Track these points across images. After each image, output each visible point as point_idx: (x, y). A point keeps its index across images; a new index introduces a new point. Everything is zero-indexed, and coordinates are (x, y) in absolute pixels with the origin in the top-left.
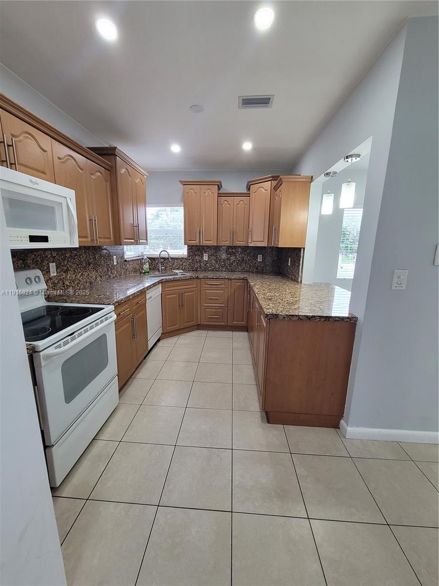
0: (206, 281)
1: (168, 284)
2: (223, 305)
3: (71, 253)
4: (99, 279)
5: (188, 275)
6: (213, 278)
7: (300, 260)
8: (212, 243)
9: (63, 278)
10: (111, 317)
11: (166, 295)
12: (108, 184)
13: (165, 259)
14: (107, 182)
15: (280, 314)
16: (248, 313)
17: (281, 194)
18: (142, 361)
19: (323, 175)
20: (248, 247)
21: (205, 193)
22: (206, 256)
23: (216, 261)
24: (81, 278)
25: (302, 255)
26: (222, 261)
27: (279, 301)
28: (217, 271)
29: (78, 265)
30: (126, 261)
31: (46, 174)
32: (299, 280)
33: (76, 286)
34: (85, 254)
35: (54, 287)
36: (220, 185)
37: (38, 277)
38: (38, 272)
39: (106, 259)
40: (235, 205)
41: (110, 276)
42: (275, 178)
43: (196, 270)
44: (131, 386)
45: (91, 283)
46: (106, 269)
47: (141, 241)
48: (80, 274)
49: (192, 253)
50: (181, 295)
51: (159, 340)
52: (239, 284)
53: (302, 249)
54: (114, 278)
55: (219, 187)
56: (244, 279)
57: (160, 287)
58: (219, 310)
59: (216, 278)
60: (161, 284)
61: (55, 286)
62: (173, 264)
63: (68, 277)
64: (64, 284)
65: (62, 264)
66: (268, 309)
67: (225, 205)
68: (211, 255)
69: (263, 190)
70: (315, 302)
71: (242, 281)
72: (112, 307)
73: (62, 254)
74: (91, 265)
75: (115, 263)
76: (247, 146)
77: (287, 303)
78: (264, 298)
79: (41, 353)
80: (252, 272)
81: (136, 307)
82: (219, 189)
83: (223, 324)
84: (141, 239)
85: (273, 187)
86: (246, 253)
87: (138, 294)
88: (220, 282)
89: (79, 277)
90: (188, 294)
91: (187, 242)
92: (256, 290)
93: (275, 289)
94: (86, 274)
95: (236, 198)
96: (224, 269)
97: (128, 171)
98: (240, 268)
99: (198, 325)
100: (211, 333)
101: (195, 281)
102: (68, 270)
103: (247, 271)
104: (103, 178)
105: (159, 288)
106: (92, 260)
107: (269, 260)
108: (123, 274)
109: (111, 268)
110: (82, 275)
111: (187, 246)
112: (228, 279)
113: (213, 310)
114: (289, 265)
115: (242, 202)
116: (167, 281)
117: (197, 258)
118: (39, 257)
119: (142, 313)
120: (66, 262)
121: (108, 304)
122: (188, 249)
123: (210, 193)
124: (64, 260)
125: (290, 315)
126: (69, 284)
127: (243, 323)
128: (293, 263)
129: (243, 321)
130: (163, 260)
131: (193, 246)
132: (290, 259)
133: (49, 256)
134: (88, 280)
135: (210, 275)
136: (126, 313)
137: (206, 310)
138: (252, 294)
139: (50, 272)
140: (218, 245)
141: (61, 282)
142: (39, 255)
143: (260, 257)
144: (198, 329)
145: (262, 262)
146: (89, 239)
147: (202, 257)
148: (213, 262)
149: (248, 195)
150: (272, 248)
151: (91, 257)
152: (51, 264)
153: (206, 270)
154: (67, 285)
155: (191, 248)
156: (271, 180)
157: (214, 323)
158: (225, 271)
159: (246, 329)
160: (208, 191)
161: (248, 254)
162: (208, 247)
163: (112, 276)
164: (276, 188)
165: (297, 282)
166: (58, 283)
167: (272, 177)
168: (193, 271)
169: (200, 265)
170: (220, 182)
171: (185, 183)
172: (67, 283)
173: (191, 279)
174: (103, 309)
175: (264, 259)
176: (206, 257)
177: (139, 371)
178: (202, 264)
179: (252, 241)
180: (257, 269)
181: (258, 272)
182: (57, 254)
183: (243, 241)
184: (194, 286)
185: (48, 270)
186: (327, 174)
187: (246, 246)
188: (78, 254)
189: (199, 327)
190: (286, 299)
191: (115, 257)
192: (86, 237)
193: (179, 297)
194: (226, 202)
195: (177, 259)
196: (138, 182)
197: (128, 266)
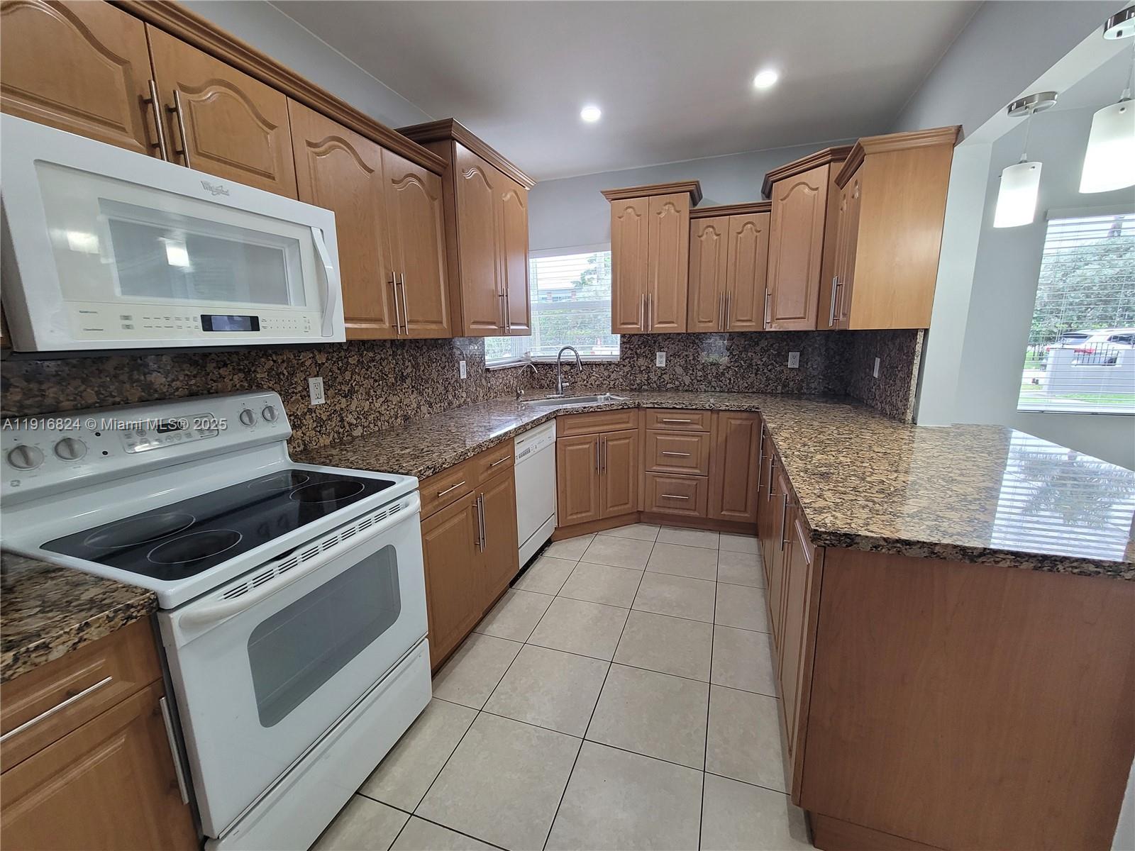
0: (659, 415)
1: (570, 421)
2: (697, 471)
3: (361, 355)
4: (424, 409)
5: (621, 399)
6: (674, 408)
7: (911, 363)
8: (677, 327)
9: (342, 409)
10: (407, 505)
11: (566, 446)
12: (436, 203)
13: (572, 365)
14: (433, 199)
15: (863, 533)
16: (760, 495)
17: (860, 190)
18: (504, 593)
19: (1005, 110)
20: (763, 334)
21: (659, 214)
22: (661, 357)
23: (686, 369)
24: (383, 409)
25: (918, 348)
26: (699, 367)
27: (854, 481)
28: (686, 391)
29: (376, 381)
30: (488, 370)
31: (274, 179)
32: (909, 417)
33: (372, 426)
34: (393, 358)
35: (318, 429)
36: (695, 191)
37: (270, 409)
38: (274, 399)
39: (443, 368)
40: (732, 234)
41: (450, 403)
42: (838, 155)
43: (640, 390)
44: (470, 653)
45: (406, 418)
46: (441, 389)
47: (512, 327)
48: (382, 399)
49: (630, 352)
50: (600, 446)
51: (549, 543)
52: (738, 422)
53: (920, 336)
54: (459, 406)
55: (695, 197)
56: (751, 411)
57: (552, 428)
58: (687, 482)
59: (682, 409)
60: (554, 421)
61: (321, 426)
62: (589, 376)
63: (353, 407)
64: (342, 420)
65: (340, 379)
66: (820, 511)
67: (709, 238)
68: (674, 355)
69: (807, 190)
70: (979, 490)
71: (745, 415)
72: (413, 481)
73: (340, 359)
74: (409, 381)
75: (463, 376)
76: (766, 80)
77: (882, 491)
78: (806, 471)
79: (172, 615)
80: (773, 394)
81: (486, 474)
82: (694, 203)
83: (696, 514)
84: (512, 324)
85: (833, 178)
86: (758, 349)
87: (492, 445)
88: (691, 416)
89: (377, 405)
90: (615, 442)
91: (618, 327)
92: (782, 445)
93: (837, 442)
94: (395, 399)
95: (735, 219)
96: (703, 387)
97: (484, 175)
98: (743, 384)
99: (639, 512)
100: (668, 534)
101: (633, 414)
102: (352, 392)
103: (758, 392)
104: (424, 191)
105: (551, 430)
106: (409, 370)
107: (817, 362)
108: (480, 398)
109: (453, 385)
110: (386, 401)
111: (619, 335)
112: (712, 410)
113: (674, 481)
114: (876, 375)
115: (749, 226)
116: (570, 414)
117: (641, 361)
118: (285, 365)
119: (503, 487)
120: (348, 375)
121: (407, 474)
122: (623, 343)
123: (673, 211)
124: (342, 371)
125: (899, 541)
126: (355, 422)
127: (746, 515)
128: (889, 371)
129: (745, 511)
130: (567, 368)
131: (633, 335)
132: (878, 361)
133: (307, 363)
134: (400, 413)
135: (668, 400)
136: (456, 492)
137: (658, 480)
138: (771, 453)
139: (309, 396)
140: (689, 331)
141: (336, 418)
142: (283, 362)
143: (794, 357)
144: (639, 522)
145: (799, 369)
146: (387, 325)
147: (653, 360)
148: (679, 370)
149: (765, 208)
150: (829, 334)
151: (407, 363)
152: (312, 381)
153: (660, 389)
154: (350, 424)
155: (628, 341)
156: (829, 162)
157: (676, 512)
158: (705, 391)
159: (752, 529)
160: (667, 207)
161: (764, 351)
162: (668, 337)
163: (456, 403)
164: (841, 181)
165: (903, 421)
166: (330, 418)
167: (833, 152)
168: (632, 390)
169: (649, 378)
170: (697, 184)
171: (615, 196)
172: (350, 418)
173: (624, 408)
174: (393, 483)
175: (802, 362)
176: (661, 360)
177: (494, 617)
178: (652, 375)
179: (774, 319)
180: (784, 386)
181: (787, 393)
182: (327, 359)
183: (750, 321)
184: (629, 425)
185: (305, 393)
186: (1020, 104)
187: (759, 332)
188: (378, 358)
189: (640, 517)
190: (874, 478)
191: (463, 363)
192: (380, 320)
193: (595, 448)
194: (710, 231)
195: (598, 365)
196: (508, 201)
197: (493, 381)
